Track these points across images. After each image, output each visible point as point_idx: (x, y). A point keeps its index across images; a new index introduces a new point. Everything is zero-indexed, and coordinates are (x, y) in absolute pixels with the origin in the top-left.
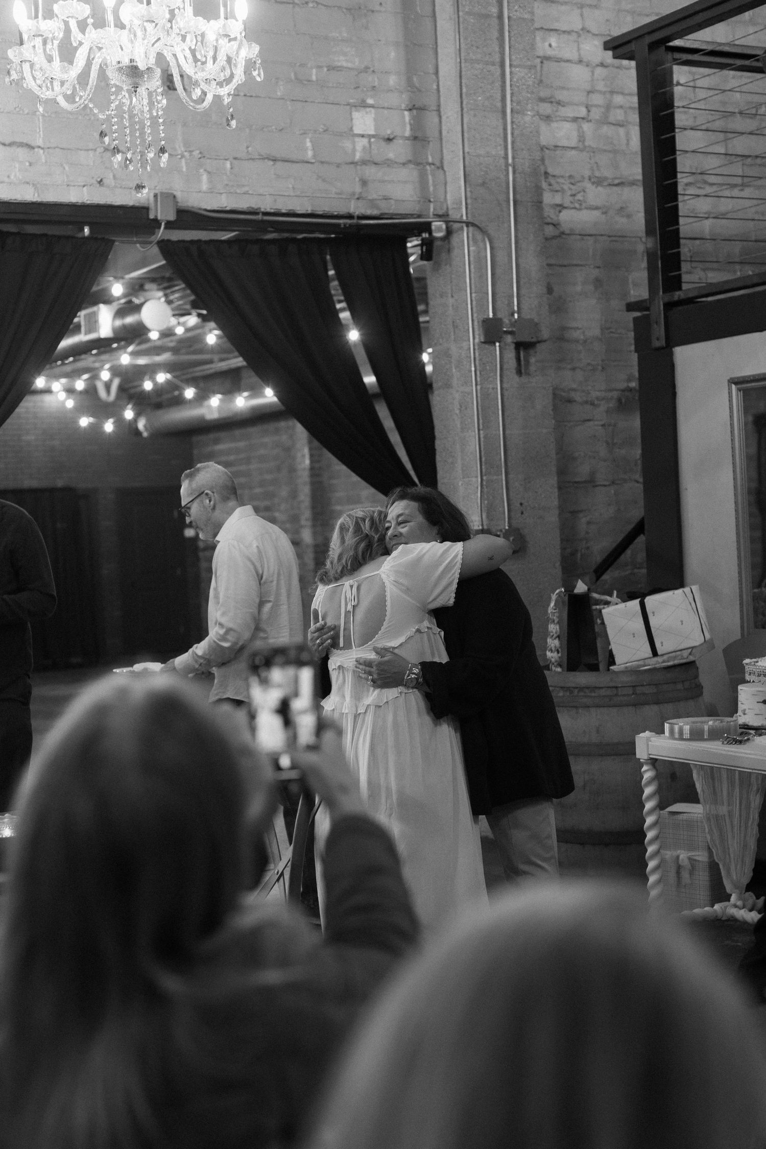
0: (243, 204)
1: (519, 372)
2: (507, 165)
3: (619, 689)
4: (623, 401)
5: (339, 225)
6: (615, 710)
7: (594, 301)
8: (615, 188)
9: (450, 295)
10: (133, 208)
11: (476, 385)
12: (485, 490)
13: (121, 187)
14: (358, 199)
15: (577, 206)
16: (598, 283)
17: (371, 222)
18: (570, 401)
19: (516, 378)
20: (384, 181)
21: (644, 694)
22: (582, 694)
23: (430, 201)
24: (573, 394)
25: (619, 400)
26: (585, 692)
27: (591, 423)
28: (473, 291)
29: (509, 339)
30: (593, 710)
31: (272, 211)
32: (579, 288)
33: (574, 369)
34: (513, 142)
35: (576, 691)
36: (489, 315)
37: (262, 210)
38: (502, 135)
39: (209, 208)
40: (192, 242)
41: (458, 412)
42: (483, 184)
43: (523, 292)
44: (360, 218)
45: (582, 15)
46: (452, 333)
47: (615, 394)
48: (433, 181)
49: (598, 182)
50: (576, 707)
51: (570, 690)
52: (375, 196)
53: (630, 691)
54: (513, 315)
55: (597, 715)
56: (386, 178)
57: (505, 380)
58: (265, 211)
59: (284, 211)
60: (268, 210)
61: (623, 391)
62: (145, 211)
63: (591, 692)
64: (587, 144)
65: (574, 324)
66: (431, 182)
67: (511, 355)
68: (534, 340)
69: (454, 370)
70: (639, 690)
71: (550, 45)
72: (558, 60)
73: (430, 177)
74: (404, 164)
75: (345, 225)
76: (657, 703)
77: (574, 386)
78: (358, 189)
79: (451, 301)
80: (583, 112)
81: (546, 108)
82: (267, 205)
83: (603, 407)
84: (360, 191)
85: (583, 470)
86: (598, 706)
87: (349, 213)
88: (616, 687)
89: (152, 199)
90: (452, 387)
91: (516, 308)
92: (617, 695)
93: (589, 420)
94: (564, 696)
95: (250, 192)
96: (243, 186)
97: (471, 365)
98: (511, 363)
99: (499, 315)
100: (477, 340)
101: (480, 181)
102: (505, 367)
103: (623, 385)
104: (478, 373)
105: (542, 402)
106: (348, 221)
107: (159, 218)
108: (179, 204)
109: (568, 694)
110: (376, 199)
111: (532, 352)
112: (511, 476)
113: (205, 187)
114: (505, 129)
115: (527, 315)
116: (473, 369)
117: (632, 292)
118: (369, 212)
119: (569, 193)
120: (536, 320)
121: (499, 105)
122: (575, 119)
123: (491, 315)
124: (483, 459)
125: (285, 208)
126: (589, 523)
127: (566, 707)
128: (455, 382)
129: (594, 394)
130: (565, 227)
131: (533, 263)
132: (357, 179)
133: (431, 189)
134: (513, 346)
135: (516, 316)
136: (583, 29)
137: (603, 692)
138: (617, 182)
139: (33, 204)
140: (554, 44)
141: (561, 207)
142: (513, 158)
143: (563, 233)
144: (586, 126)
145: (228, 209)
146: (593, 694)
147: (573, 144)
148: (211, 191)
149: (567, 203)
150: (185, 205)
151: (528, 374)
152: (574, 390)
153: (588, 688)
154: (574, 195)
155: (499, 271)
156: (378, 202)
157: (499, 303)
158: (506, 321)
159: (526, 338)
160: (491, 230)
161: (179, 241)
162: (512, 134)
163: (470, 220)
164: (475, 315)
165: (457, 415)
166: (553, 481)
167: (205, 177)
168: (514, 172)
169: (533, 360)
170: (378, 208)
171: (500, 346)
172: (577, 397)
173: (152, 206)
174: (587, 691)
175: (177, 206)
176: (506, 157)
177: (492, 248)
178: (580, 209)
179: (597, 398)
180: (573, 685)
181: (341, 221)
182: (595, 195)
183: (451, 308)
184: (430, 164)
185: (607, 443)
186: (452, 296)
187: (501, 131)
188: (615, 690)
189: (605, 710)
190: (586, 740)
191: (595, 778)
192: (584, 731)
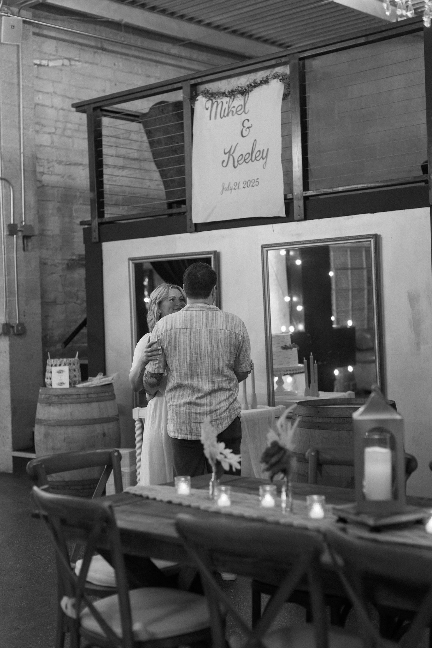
1: (24, 250)
2: (20, 153)
3: (81, 396)
4: (70, 265)
6: (79, 405)
7: (57, 218)
8: (67, 167)
11: (5, 254)
12: (8, 304)
15: (50, 173)
16: (59, 209)
18: (45, 264)
19: (23, 252)
21: (92, 398)
22: (64, 398)
24: (47, 261)
25: (68, 264)
27: (54, 275)
28: (4, 210)
29: (20, 234)
30: (69, 405)
32: (50, 211)
33: (47, 249)
34: (24, 143)
36: (11, 222)
38: (18, 139)
42: (10, 161)
43: (27, 212)
45: (53, 86)
47: (66, 262)
49: (60, 163)
50: (61, 404)
51: (58, 396)
53: (86, 396)
54: (22, 222)
57: (18, 253)
61: (70, 260)
64: (55, 145)
65: (48, 228)
67: (20, 241)
68: (32, 235)
70: (90, 396)
71: (39, 98)
72: (43, 105)
76: (97, 401)
77: (47, 257)
80: (53, 130)
81: (38, 127)
83: (60, 267)
85: (51, 296)
86: (71, 403)
88: (80, 395)
91: (23, 219)
92: (80, 398)
93: (54, 273)
97: (2, 245)
98: (21, 245)
99: (16, 222)
100: (5, 234)
101: (8, 160)
102: (18, 247)
103: (69, 258)
104: (5, 249)
105: (35, 264)
111: (29, 240)
112: (20, 298)
114: (20, 136)
115: (28, 223)
116: (3, 247)
117: (74, 214)
119: (46, 167)
120: (33, 225)
121: (17, 125)
122: (50, 133)
123: (12, 222)
124: (7, 290)
126: (53, 322)
127: (56, 404)
129: (57, 261)
130: (45, 183)
131: (32, 200)
134: (21, 238)
135: (24, 223)
136: (54, 92)
137: (73, 397)
138: (68, 163)
140: (41, 98)
141: (43, 173)
142: (24, 150)
143: (43, 186)
144: (55, 137)
146: (69, 398)
147: (49, 145)
149: (46, 171)
151: (28, 250)
152: (48, 259)
153: (67, 395)
154: (49, 168)
155: (16, 202)
157: (16, 216)
158: (19, 225)
159: (27, 233)
160: (13, 182)
162: (23, 139)
163: (3, 177)
164: (4, 222)
166: (39, 301)
168: (24, 156)
169: (30, 244)
171: (16, 237)
172: (49, 262)
174: (66, 396)
176: (20, 149)
177: (13, 191)
178: (51, 175)
179: (58, 263)
182: (58, 169)
185: (62, 284)
187: (18, 136)
188: (79, 396)
189: (74, 405)
190: (65, 418)
191: (69, 436)
192: (65, 415)
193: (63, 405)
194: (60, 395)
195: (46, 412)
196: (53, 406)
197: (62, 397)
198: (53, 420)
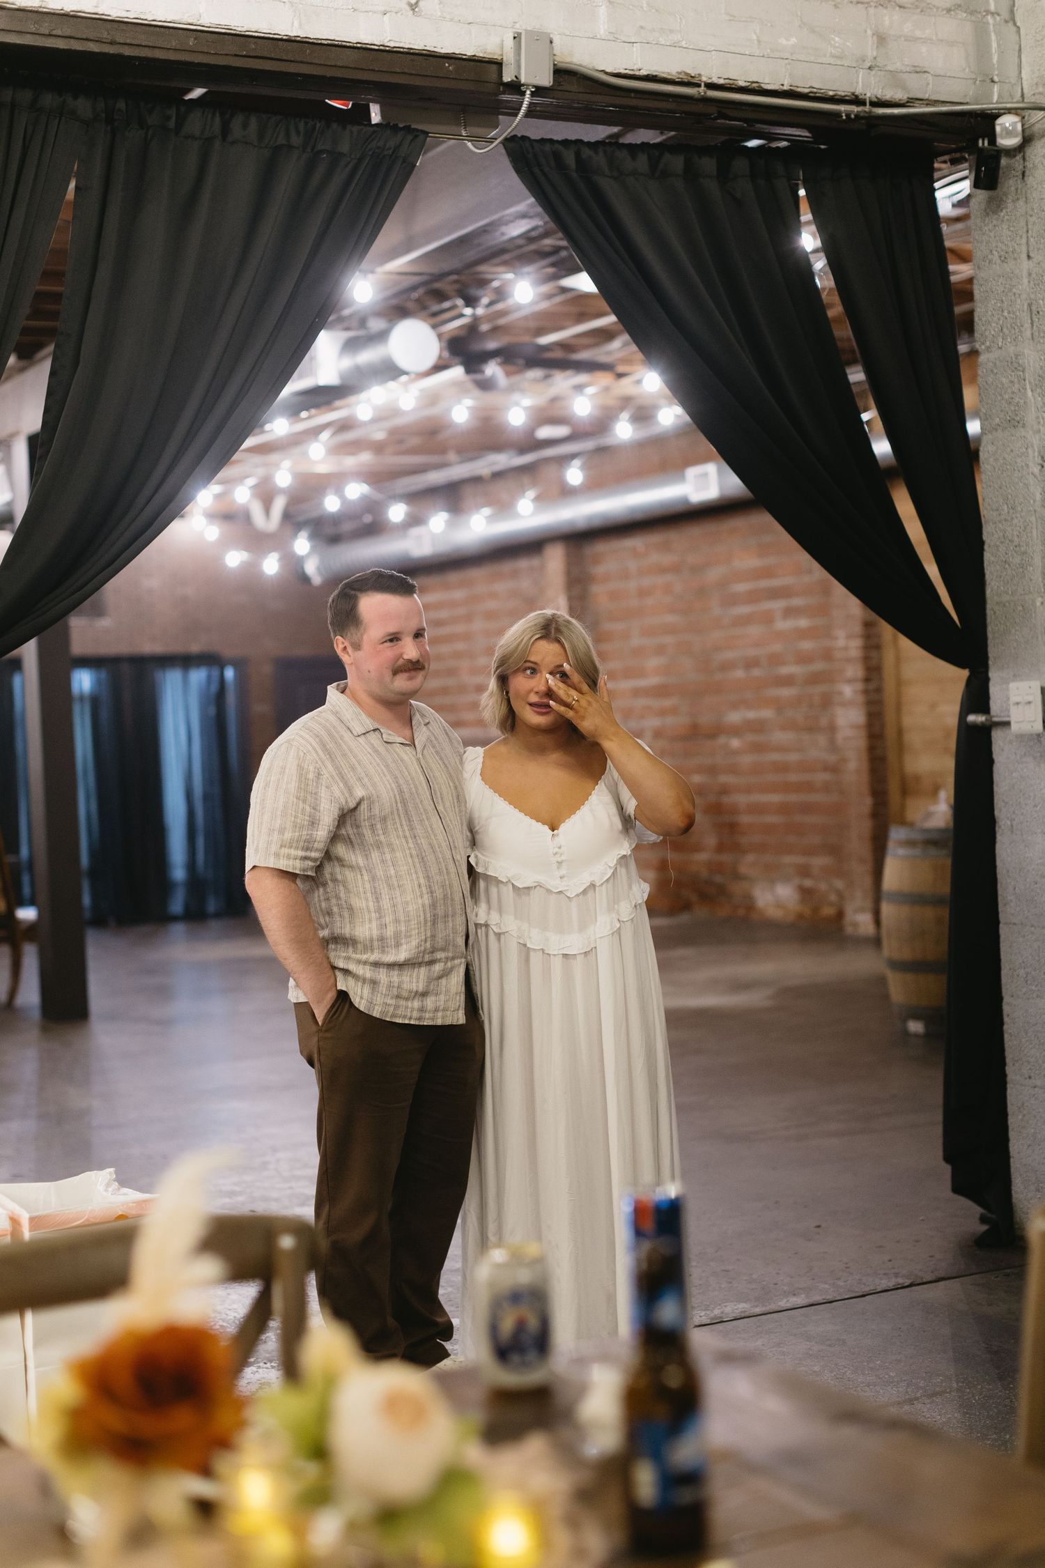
0: (668, 64)
5: (837, 114)
9: (1024, 256)
10: (473, 60)
13: (452, 20)
14: (870, 68)
17: (896, 111)
20: (916, 39)
23: (993, 81)
31: (721, 82)
37: (704, 79)
39: (608, 70)
40: (566, 143)
41: (1036, 470)
44: (873, 104)
46: (1027, 325)
48: (999, 46)
52: (898, 66)
56: (918, 33)
58: (710, 81)
59: (742, 84)
60: (715, 80)
62: (494, 67)
66: (994, 45)
69: (1029, 393)
73: (993, 37)
74: (949, 10)
75: (848, 115)
78: (870, 51)
79: (1025, 265)
82: (713, 69)
84: (875, 54)
87: (853, 94)
89: (509, 43)
90: (1024, 426)
95: (683, 44)
96: (671, 31)
106: (855, 109)
107: (523, 81)
108: (558, 59)
110: (901, 72)
113: (602, 28)
118: (888, 95)
125: (743, 78)
128: (1031, 416)
132: (869, 32)
133: (995, 60)
139: (290, 41)
145: (644, 72)
148: (614, 38)
150: (568, 60)
156: (906, 76)
161: (543, 141)
165: (1035, 476)
167: (603, 11)
170: (903, 87)
173: (508, 57)
175: (554, 60)
181: (842, 108)
183: (1025, 281)
184: (993, 14)
186: (1029, 257)
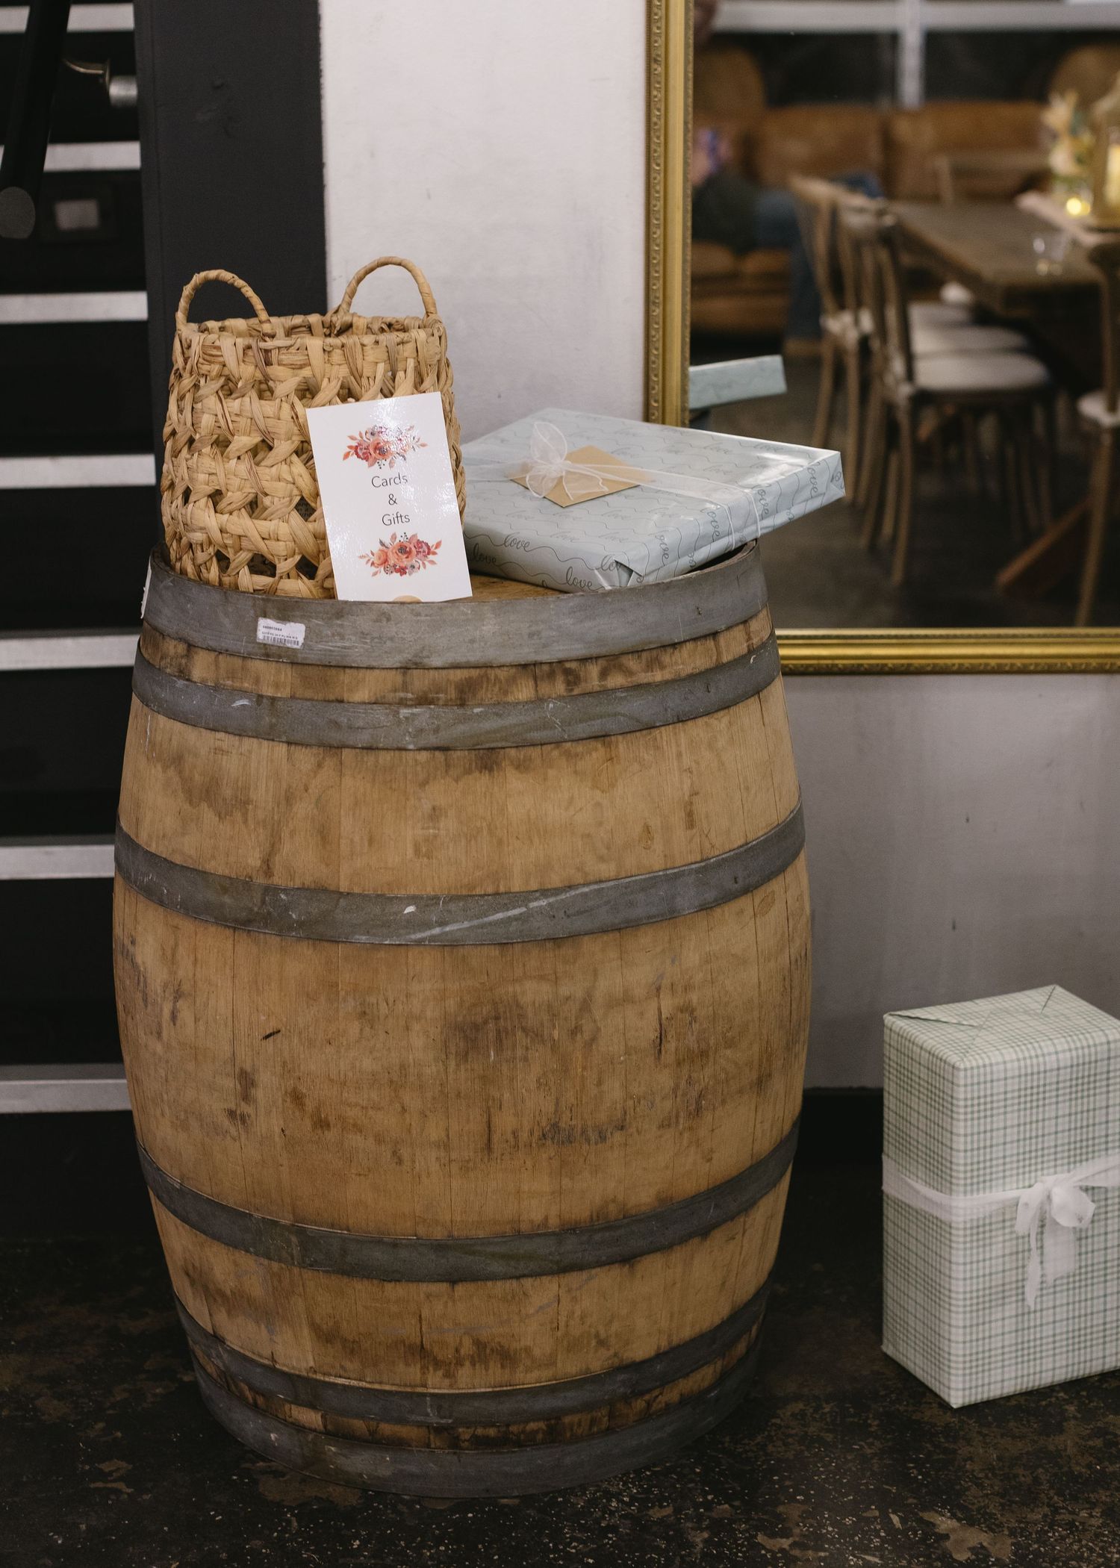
22: (616, 680)
26: (629, 673)
35: (594, 670)
50: (602, 737)
51: (567, 672)
55: (679, 755)
63: (649, 667)
86: (681, 719)
88: (714, 635)
94: (539, 700)
109: (560, 687)
127: (558, 743)
153: (636, 652)
174: (631, 663)
180: (579, 650)
188: (710, 643)
189: (697, 729)
190: (655, 861)
191: (694, 997)
192: (647, 829)
193: (622, 746)
194: (584, 660)
195: (448, 825)
196: (521, 766)
197: (604, 674)
198: (545, 893)
